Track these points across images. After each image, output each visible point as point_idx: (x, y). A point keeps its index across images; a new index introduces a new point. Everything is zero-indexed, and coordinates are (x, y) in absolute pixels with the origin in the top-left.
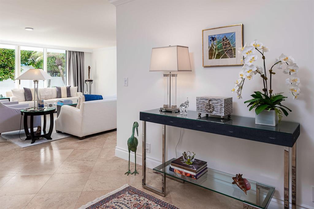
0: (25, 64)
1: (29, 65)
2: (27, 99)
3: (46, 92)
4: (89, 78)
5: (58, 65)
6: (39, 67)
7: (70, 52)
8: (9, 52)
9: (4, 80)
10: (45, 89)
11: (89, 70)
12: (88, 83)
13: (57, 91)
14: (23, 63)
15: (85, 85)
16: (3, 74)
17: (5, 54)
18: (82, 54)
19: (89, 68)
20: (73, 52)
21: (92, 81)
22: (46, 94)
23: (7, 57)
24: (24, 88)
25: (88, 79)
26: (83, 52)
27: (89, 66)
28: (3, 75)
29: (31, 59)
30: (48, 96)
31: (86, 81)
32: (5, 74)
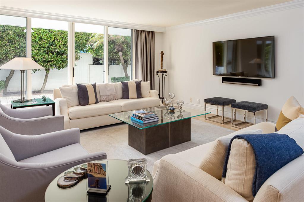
0: (83, 51)
1: (87, 51)
2: (82, 103)
3: (108, 89)
4: (162, 68)
5: (119, 51)
6: (97, 54)
7: (137, 31)
8: (66, 37)
9: (61, 68)
10: (106, 84)
11: (162, 57)
12: (160, 74)
13: (122, 88)
14: (81, 50)
15: (156, 77)
16: (60, 62)
17: (62, 39)
18: (151, 34)
19: (162, 54)
20: (141, 31)
21: (165, 72)
22: (109, 93)
23: (64, 43)
24: (78, 85)
25: (160, 69)
26: (154, 32)
27: (162, 52)
28: (61, 64)
29: (89, 45)
30: (111, 95)
31: (158, 72)
32: (62, 62)
